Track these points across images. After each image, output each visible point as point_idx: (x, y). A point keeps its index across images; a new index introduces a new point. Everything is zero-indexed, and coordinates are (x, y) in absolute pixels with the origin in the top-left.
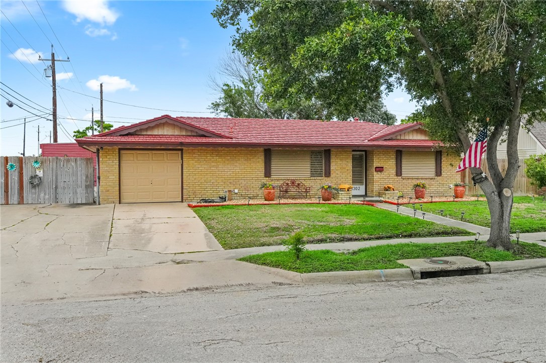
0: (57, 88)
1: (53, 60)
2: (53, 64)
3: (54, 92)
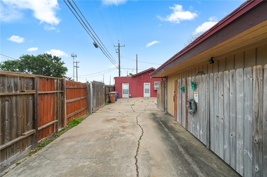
0: (120, 57)
1: (119, 46)
2: (119, 48)
3: (119, 58)
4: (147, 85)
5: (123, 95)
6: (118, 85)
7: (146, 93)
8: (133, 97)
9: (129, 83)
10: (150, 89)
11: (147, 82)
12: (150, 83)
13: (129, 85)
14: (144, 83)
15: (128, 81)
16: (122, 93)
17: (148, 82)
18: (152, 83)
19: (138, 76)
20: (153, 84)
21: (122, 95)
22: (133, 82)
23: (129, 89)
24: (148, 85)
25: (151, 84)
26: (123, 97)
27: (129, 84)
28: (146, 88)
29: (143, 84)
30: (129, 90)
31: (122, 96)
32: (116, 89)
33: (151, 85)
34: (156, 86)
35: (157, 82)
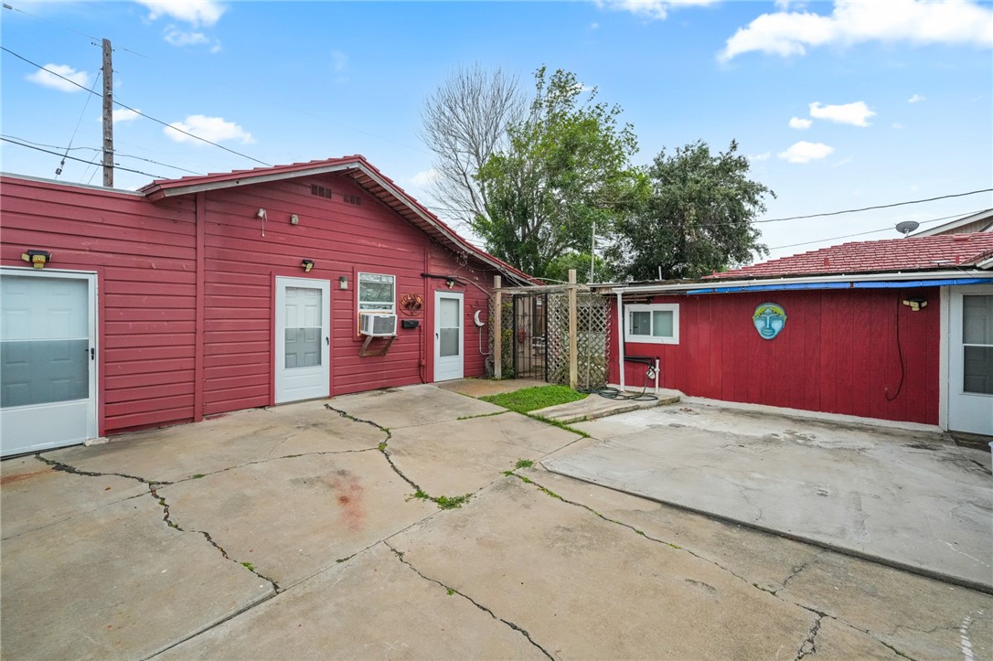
4: (302, 299)
7: (296, 365)
8: (160, 424)
9: (100, 267)
10: (326, 333)
11: (301, 271)
12: (325, 285)
13: (103, 294)
14: (282, 282)
15: (85, 243)
17: (312, 275)
18: (344, 285)
19: (212, 206)
20: (353, 289)
23: (104, 333)
24: (311, 299)
25: (335, 289)
27: (103, 282)
28: (292, 326)
29: (272, 287)
33: (333, 299)
34: (370, 305)
35: (378, 281)
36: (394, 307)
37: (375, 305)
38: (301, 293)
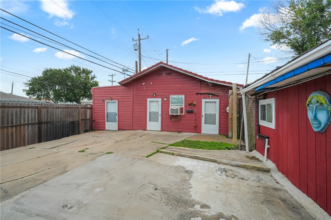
5: (106, 123)
6: (100, 104)
7: (152, 121)
8: (126, 130)
9: (118, 99)
10: (160, 113)
11: (153, 97)
12: (160, 100)
13: (118, 104)
14: (149, 100)
15: (116, 95)
16: (105, 120)
17: (156, 97)
18: (165, 99)
20: (168, 100)
21: (105, 125)
22: (125, 98)
23: (118, 112)
26: (106, 129)
27: (118, 102)
28: (152, 111)
29: (146, 101)
30: (118, 114)
31: (105, 127)
32: (95, 111)
33: (162, 103)
34: (175, 105)
35: (178, 97)
36: (184, 105)
37: (177, 105)
38: (155, 102)
